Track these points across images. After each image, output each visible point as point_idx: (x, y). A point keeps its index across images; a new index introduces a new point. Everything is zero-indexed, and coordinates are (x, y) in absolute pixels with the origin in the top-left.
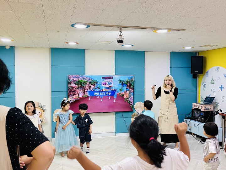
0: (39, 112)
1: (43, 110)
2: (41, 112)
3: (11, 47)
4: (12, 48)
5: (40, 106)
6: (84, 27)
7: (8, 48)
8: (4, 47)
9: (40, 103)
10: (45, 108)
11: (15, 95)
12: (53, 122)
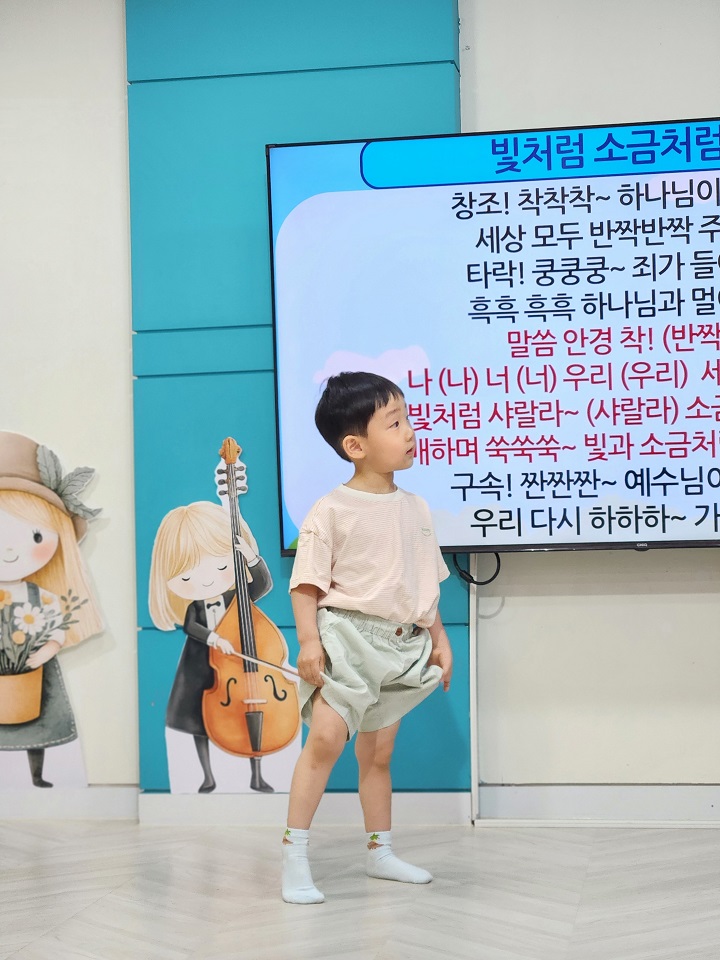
0: (38, 537)
1: (74, 517)
2: (50, 538)
5: (48, 474)
9: (48, 442)
10: (89, 499)
12: (147, 627)
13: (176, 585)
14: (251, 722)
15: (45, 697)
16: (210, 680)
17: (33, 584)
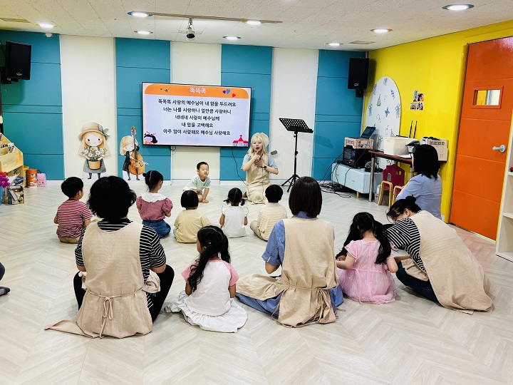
0: (99, 140)
1: (105, 136)
2: (101, 140)
3: (53, 34)
4: (56, 36)
5: (101, 129)
6: (146, 15)
7: (49, 36)
8: (44, 34)
10: (108, 134)
11: (61, 110)
12: (119, 155)
13: (124, 149)
14: (137, 170)
15: (101, 165)
16: (130, 163)
17: (98, 147)
